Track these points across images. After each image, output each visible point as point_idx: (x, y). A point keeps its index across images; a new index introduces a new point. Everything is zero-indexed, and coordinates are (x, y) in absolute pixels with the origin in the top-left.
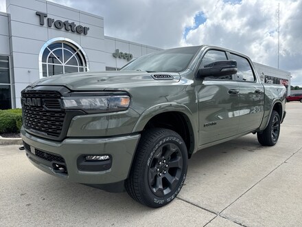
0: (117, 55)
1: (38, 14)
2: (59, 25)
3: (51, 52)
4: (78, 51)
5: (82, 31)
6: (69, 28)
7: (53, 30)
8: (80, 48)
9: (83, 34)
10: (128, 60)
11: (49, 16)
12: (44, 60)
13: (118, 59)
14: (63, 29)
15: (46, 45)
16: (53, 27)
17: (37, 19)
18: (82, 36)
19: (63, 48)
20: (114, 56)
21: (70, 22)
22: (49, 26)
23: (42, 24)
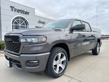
0: (40, 22)
1: (11, 7)
2: (19, 11)
3: (16, 20)
4: (25, 20)
5: (27, 13)
6: (22, 12)
7: (16, 13)
8: (26, 19)
9: (27, 14)
10: (44, 24)
11: (15, 8)
12: (13, 23)
13: (40, 23)
14: (20, 12)
15: (14, 18)
16: (16, 11)
17: (10, 9)
18: (27, 15)
19: (20, 19)
20: (39, 22)
21: (23, 10)
22: (15, 11)
23: (12, 11)
